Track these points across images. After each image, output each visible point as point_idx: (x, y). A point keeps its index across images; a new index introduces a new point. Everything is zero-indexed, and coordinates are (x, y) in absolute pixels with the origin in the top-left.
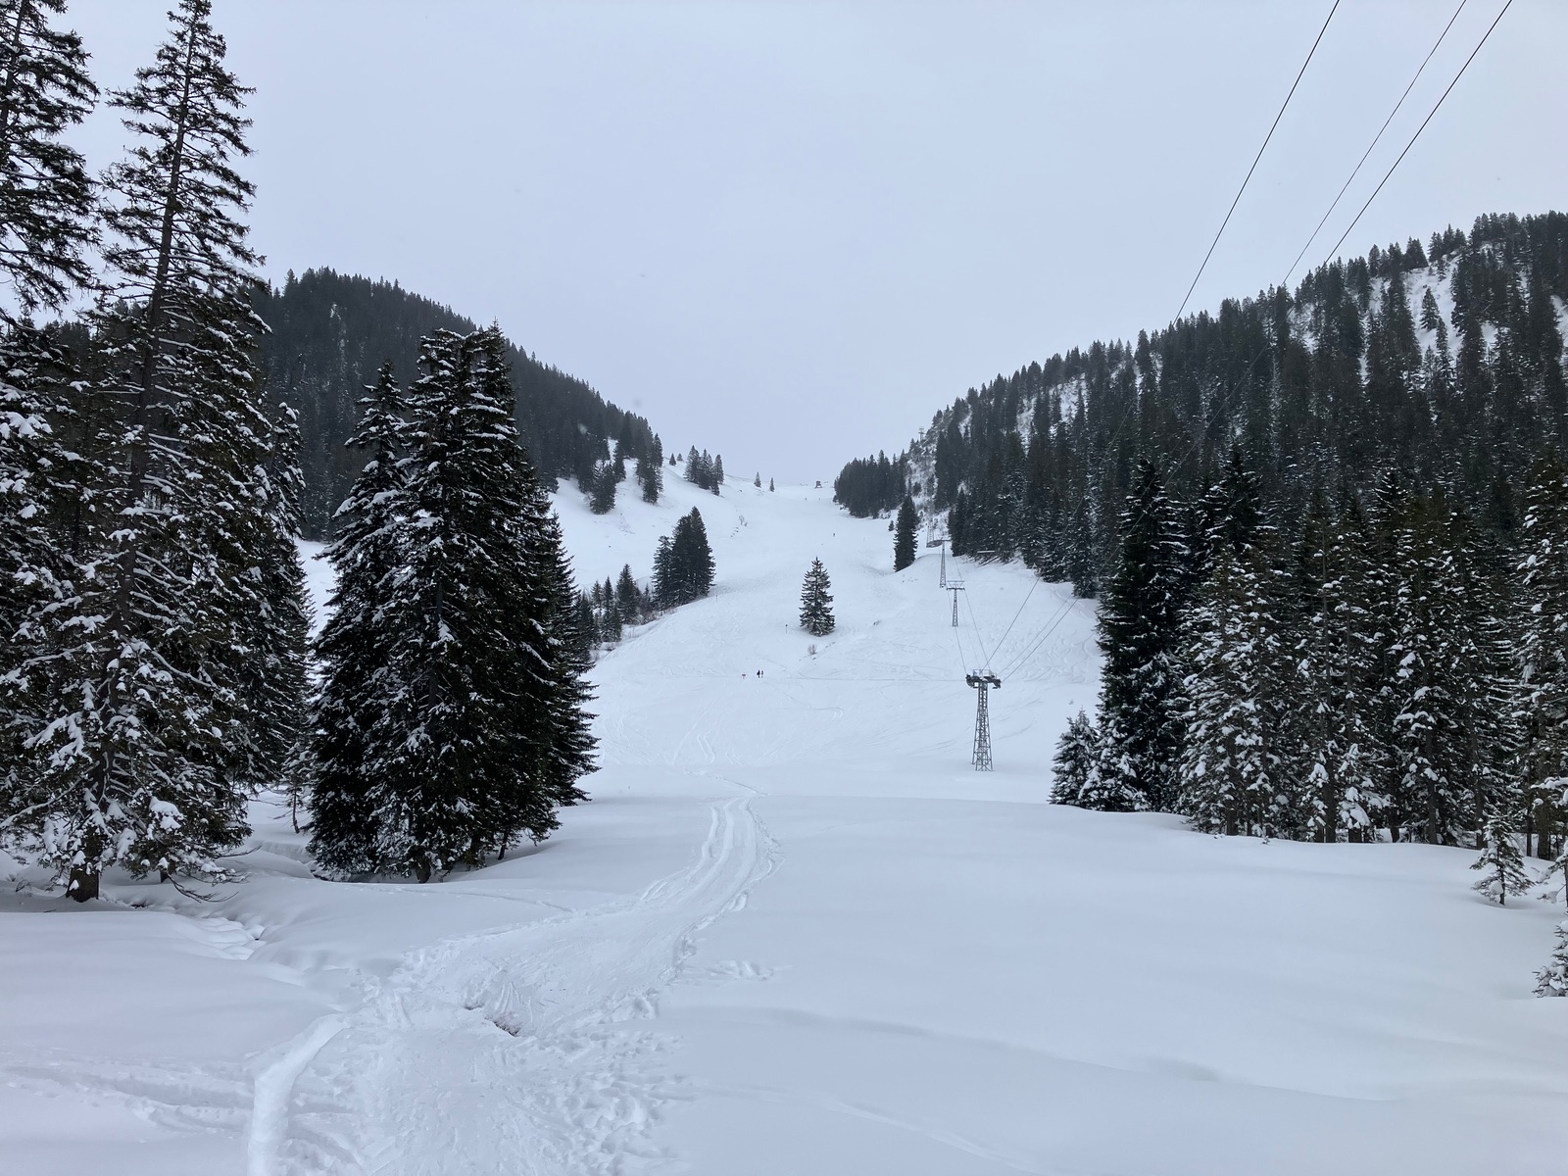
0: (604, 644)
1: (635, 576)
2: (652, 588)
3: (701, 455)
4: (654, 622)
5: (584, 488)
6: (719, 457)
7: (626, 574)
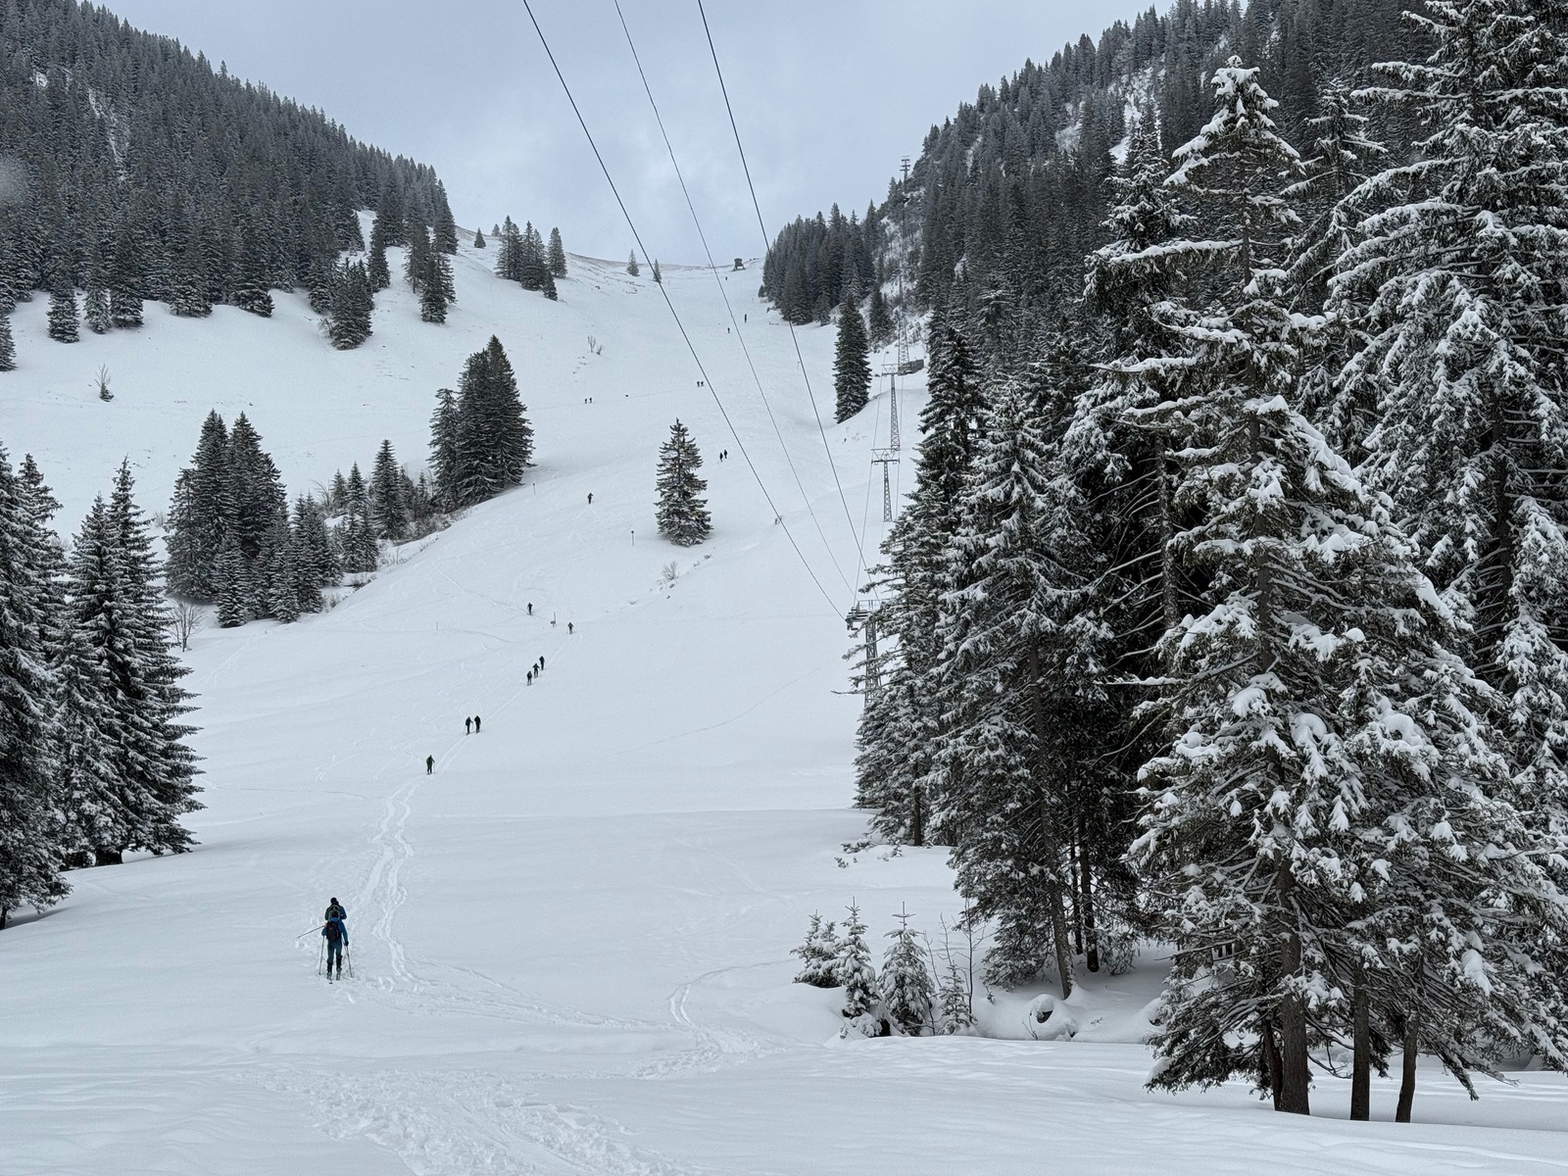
0: (349, 578)
1: (401, 459)
2: (432, 475)
3: (522, 231)
4: (433, 536)
5: (318, 304)
6: (555, 232)
7: (385, 457)
